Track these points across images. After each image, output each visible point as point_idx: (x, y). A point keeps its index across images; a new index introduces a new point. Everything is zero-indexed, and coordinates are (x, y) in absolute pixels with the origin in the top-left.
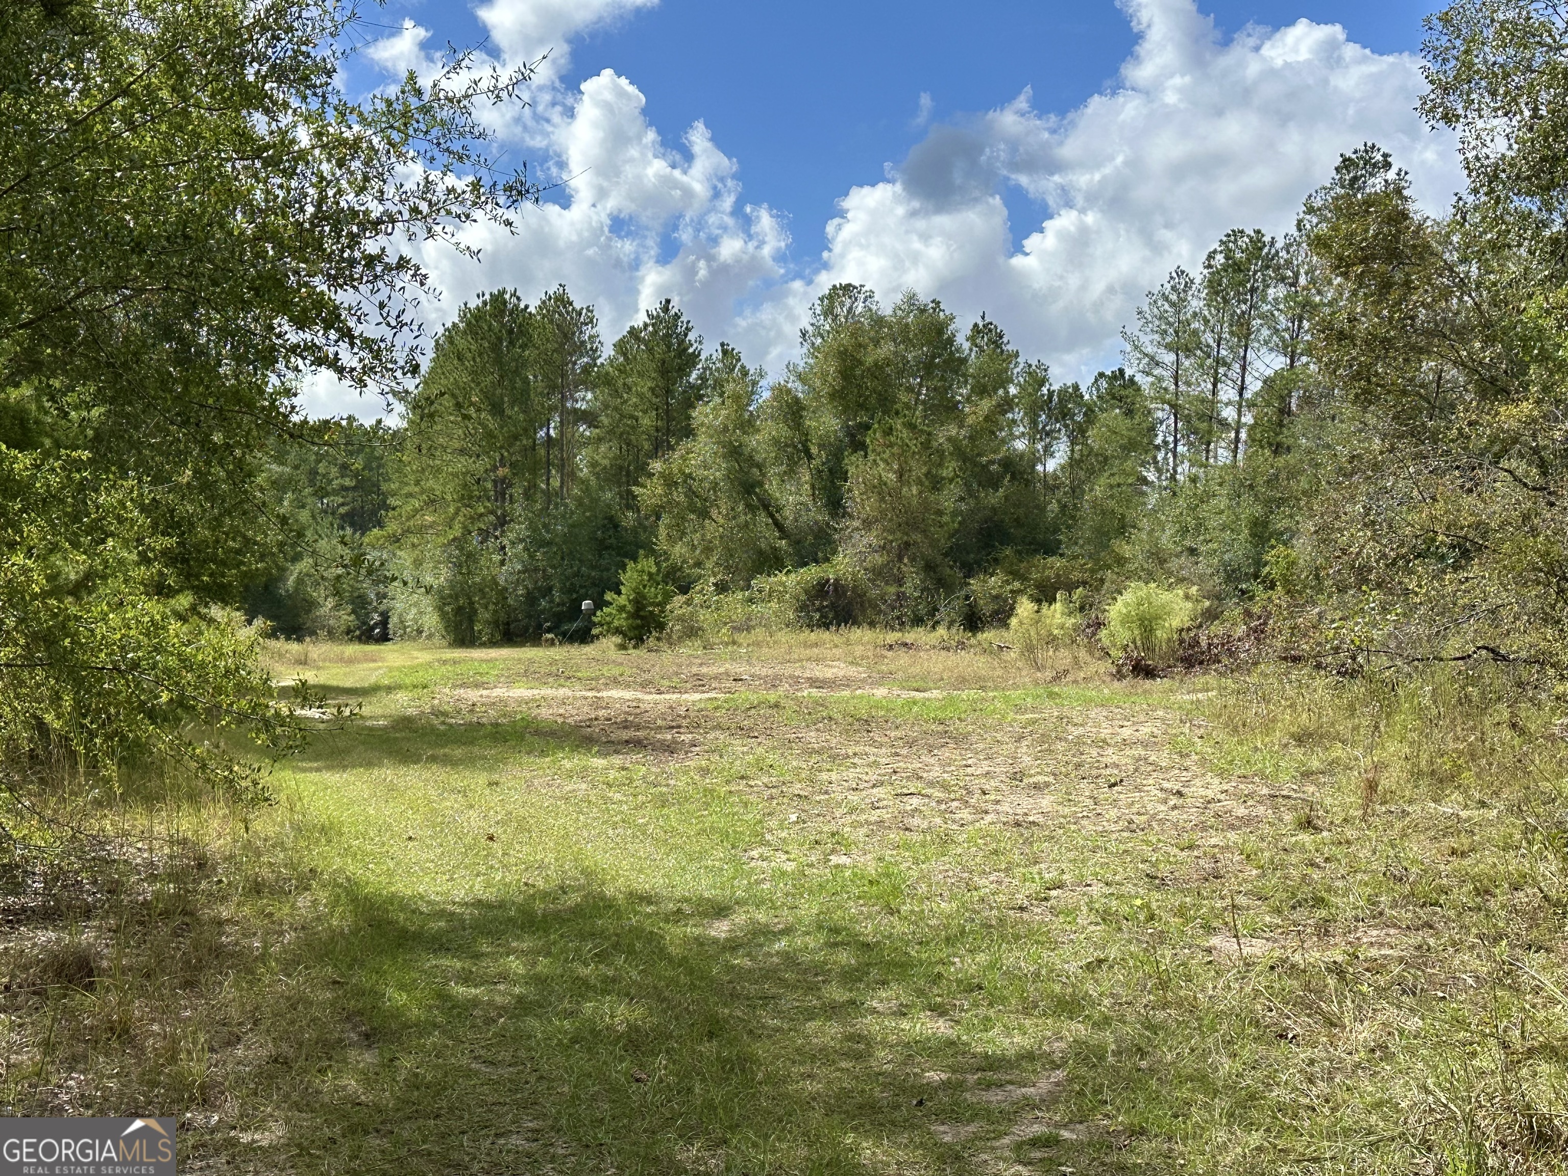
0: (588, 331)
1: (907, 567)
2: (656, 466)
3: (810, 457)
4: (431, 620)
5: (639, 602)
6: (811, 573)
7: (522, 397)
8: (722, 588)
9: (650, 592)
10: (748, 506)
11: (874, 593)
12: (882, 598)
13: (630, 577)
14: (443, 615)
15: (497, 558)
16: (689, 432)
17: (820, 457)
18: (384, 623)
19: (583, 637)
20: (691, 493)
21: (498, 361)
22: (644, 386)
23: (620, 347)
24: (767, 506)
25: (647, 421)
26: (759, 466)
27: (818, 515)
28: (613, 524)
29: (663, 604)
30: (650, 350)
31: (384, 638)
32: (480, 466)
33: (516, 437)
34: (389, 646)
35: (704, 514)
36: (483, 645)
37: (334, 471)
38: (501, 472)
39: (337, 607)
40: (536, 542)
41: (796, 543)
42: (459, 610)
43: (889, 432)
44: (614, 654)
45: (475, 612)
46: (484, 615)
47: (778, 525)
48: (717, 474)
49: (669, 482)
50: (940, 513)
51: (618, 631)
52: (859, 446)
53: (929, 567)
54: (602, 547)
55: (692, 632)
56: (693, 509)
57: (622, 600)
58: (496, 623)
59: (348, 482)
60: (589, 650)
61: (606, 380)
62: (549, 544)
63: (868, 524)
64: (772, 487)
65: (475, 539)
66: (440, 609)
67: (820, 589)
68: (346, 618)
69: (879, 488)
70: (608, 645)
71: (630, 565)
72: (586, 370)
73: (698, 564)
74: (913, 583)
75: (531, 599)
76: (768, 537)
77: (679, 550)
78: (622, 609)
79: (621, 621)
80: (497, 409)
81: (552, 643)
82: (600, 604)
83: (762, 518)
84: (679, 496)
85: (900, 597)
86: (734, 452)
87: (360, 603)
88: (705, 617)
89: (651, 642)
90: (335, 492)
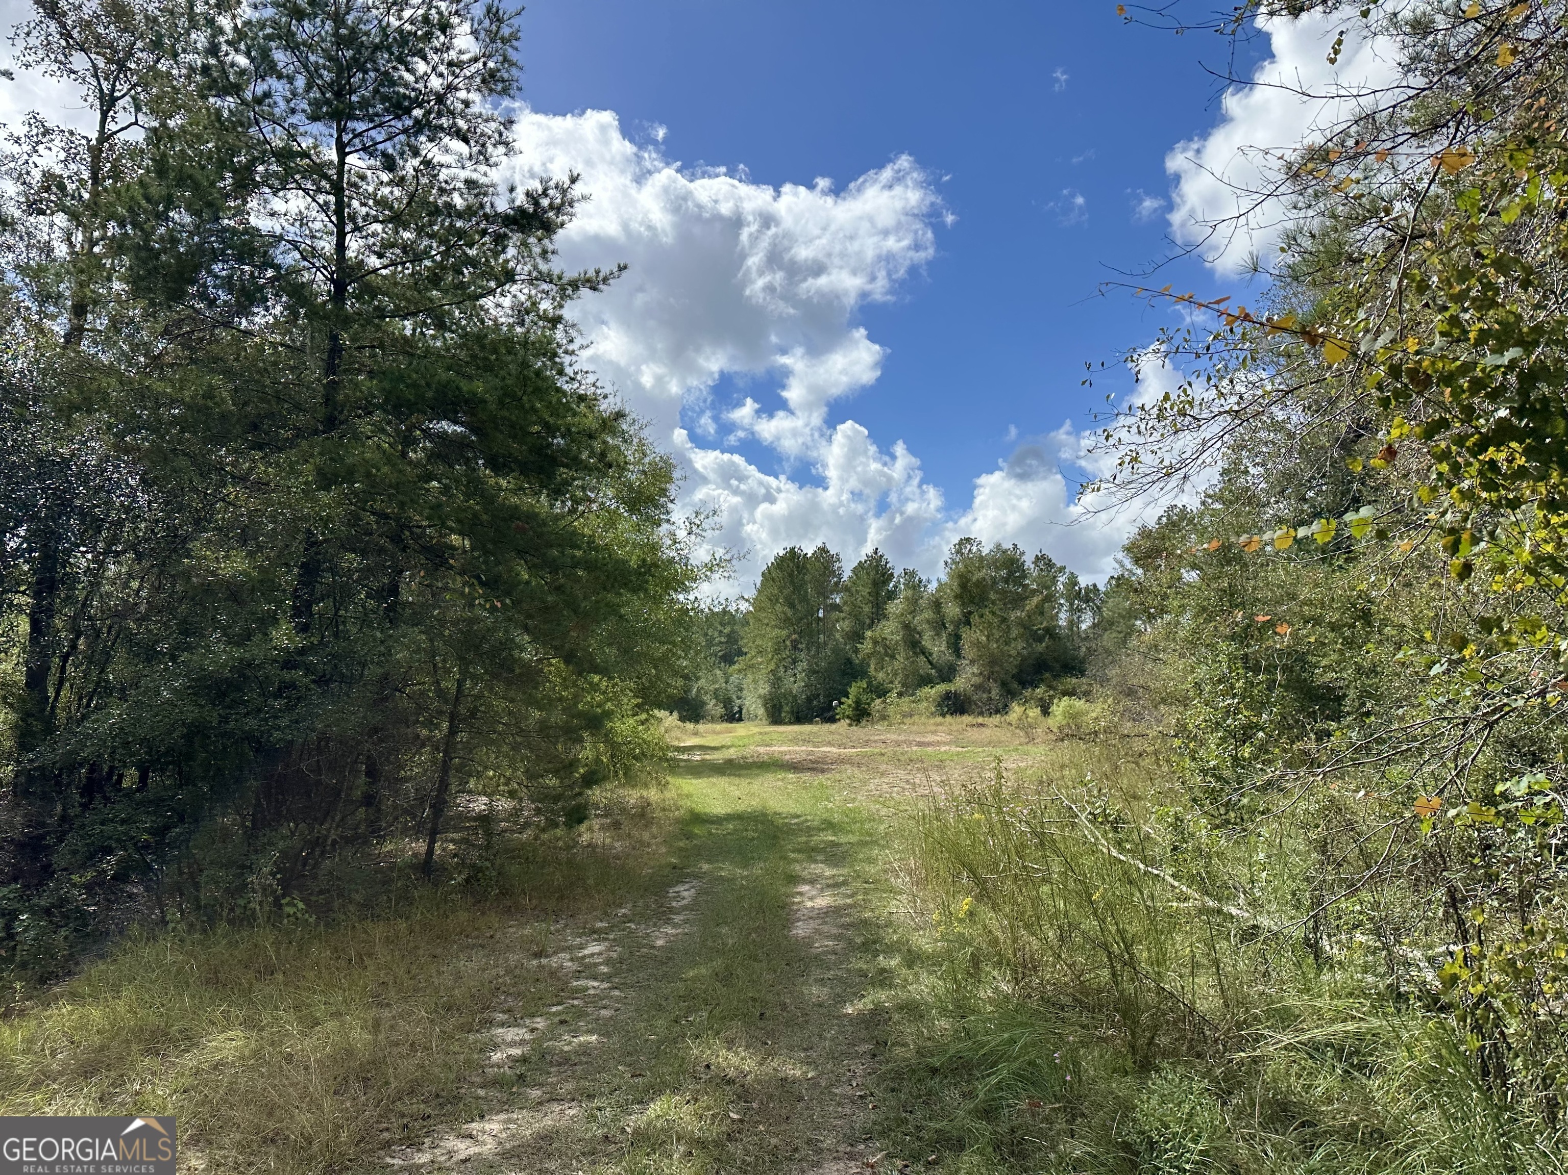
0: (837, 565)
1: (992, 684)
2: (869, 634)
3: (946, 628)
4: (761, 711)
5: (858, 702)
6: (942, 688)
7: (804, 599)
8: (900, 695)
9: (864, 698)
10: (914, 653)
11: (975, 698)
12: (980, 700)
13: (853, 690)
14: (767, 709)
15: (792, 679)
16: (885, 617)
17: (950, 628)
18: (740, 712)
19: (832, 720)
20: (886, 647)
21: (792, 582)
22: (865, 591)
23: (854, 570)
24: (924, 652)
25: (867, 609)
26: (919, 633)
27: (949, 657)
28: (849, 661)
29: (869, 704)
30: (868, 574)
31: (740, 720)
32: (784, 633)
33: (801, 619)
34: (741, 724)
35: (893, 657)
36: (785, 724)
37: (716, 634)
38: (794, 636)
39: (716, 705)
40: (811, 672)
41: (940, 671)
42: (774, 706)
43: (981, 616)
44: (845, 729)
45: (781, 706)
46: (787, 708)
47: (930, 663)
48: (898, 638)
49: (875, 642)
50: (1010, 656)
51: (848, 717)
52: (968, 623)
53: (1004, 684)
54: (844, 673)
55: (884, 718)
56: (886, 654)
57: (850, 702)
58: (792, 712)
59: (723, 639)
60: (834, 727)
61: (847, 589)
62: (818, 672)
63: (972, 662)
64: (926, 642)
65: (782, 669)
66: (765, 705)
67: (947, 696)
68: (720, 710)
69: (977, 644)
70: (843, 724)
71: (854, 684)
72: (837, 584)
73: (891, 682)
74: (995, 693)
75: (809, 700)
76: (925, 668)
77: (881, 675)
78: (849, 706)
79: (849, 712)
80: (792, 606)
81: (817, 723)
82: (840, 703)
83: (922, 658)
84: (880, 648)
85: (990, 699)
86: (907, 627)
87: (727, 702)
88: (891, 710)
89: (864, 723)
90: (717, 645)
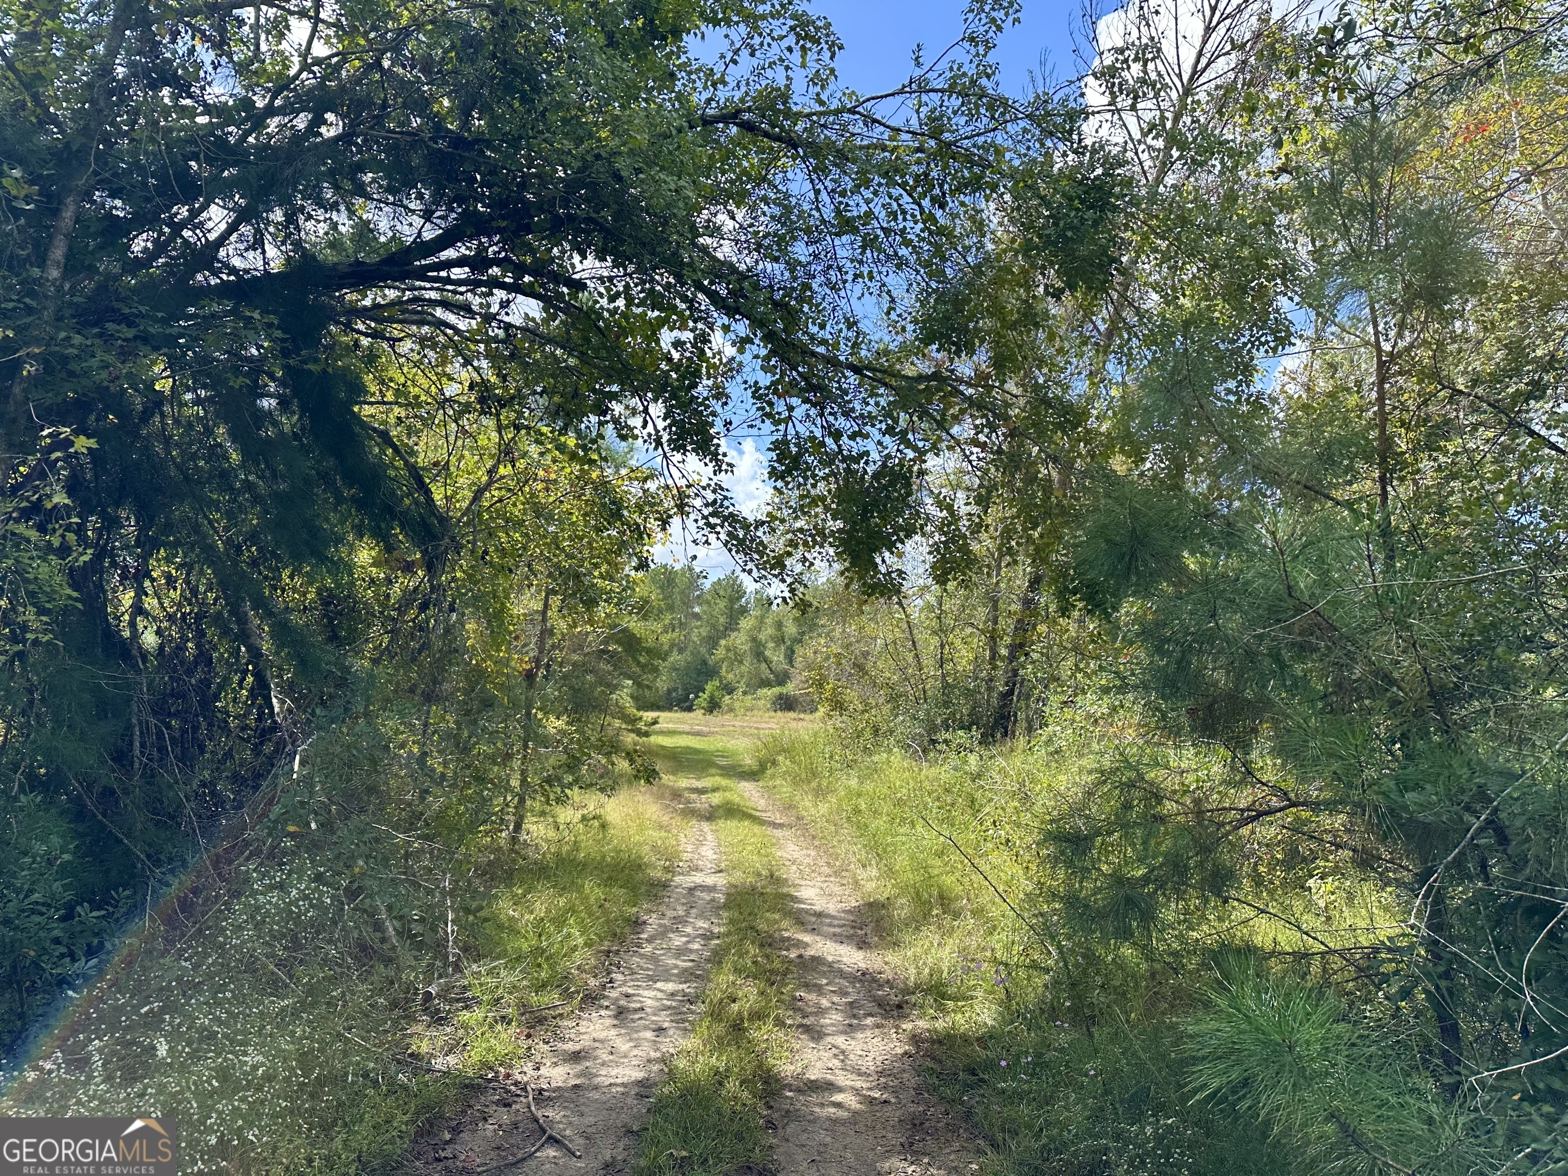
0: (700, 581)
2: (723, 642)
3: (784, 642)
5: (712, 698)
6: (776, 690)
8: (745, 693)
9: (716, 694)
10: (758, 660)
11: (801, 699)
12: (804, 701)
13: (709, 687)
16: (738, 630)
17: (788, 643)
19: (690, 709)
20: (736, 654)
22: (721, 604)
23: (714, 587)
24: (766, 661)
25: (722, 620)
26: (763, 645)
27: (785, 666)
28: (704, 662)
29: (720, 699)
30: (725, 590)
35: (741, 662)
41: (777, 676)
44: (700, 716)
47: (770, 669)
48: (746, 647)
49: (728, 650)
51: (703, 708)
54: (699, 673)
55: (731, 710)
56: (736, 660)
57: (705, 696)
60: (691, 715)
61: (706, 601)
64: (769, 653)
67: (780, 697)
70: (699, 713)
71: (710, 681)
72: (699, 597)
73: (738, 683)
75: (669, 691)
76: (765, 673)
77: (730, 676)
78: (705, 699)
79: (704, 704)
81: (677, 711)
82: (697, 697)
83: (764, 666)
84: (731, 655)
86: (754, 640)
88: (737, 705)
89: (715, 713)
